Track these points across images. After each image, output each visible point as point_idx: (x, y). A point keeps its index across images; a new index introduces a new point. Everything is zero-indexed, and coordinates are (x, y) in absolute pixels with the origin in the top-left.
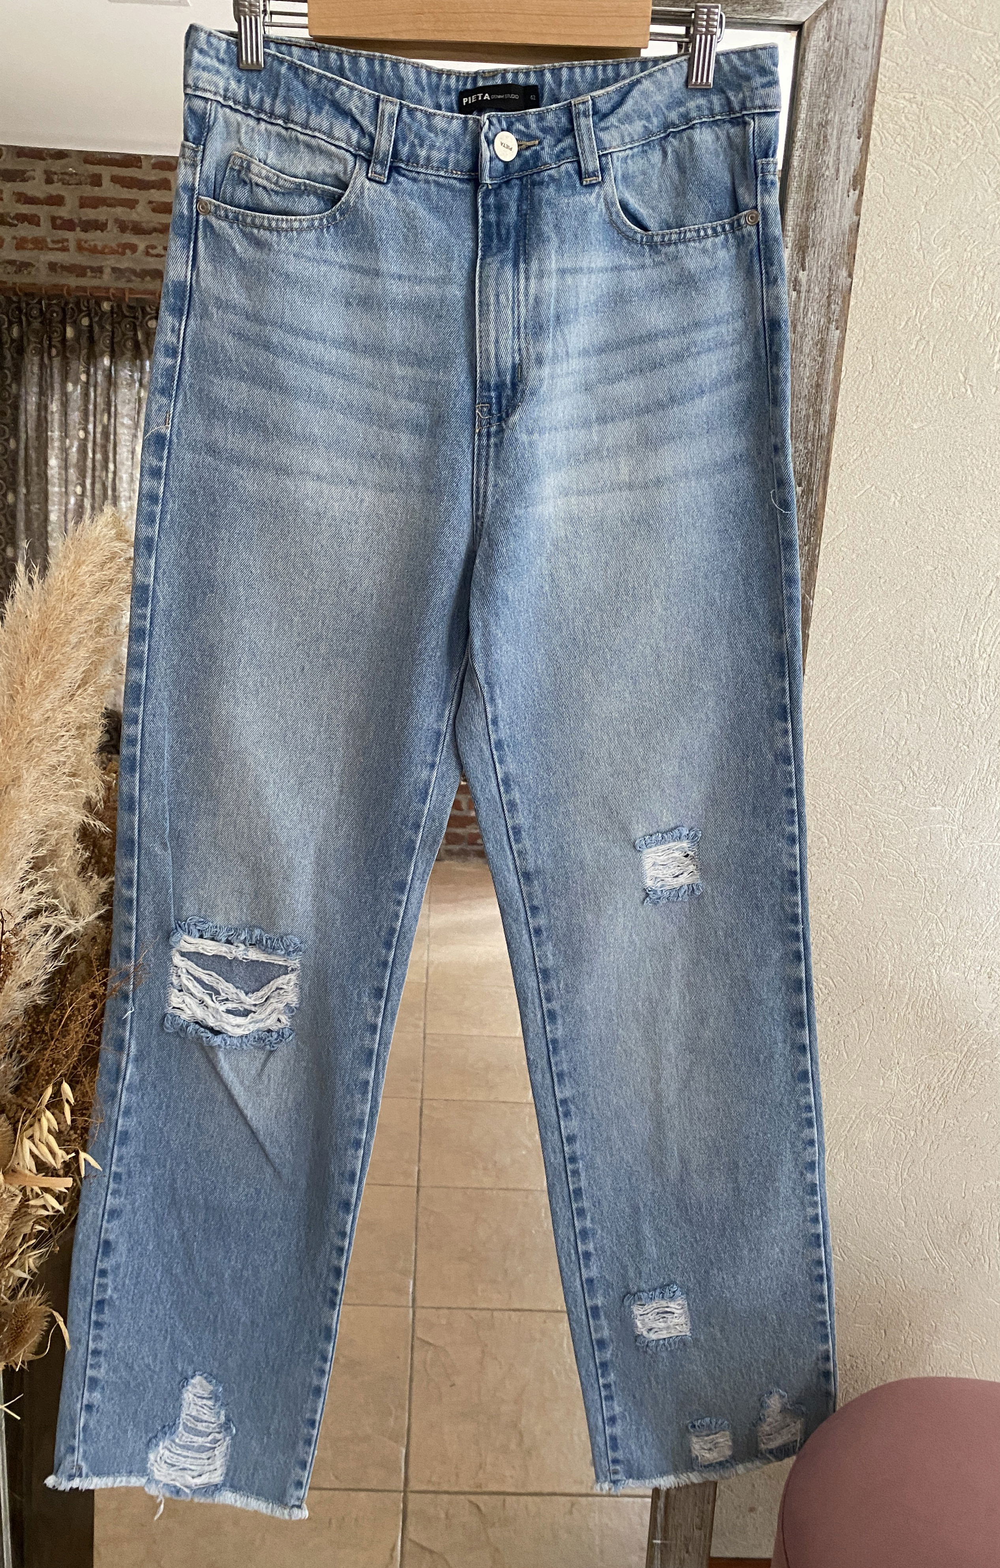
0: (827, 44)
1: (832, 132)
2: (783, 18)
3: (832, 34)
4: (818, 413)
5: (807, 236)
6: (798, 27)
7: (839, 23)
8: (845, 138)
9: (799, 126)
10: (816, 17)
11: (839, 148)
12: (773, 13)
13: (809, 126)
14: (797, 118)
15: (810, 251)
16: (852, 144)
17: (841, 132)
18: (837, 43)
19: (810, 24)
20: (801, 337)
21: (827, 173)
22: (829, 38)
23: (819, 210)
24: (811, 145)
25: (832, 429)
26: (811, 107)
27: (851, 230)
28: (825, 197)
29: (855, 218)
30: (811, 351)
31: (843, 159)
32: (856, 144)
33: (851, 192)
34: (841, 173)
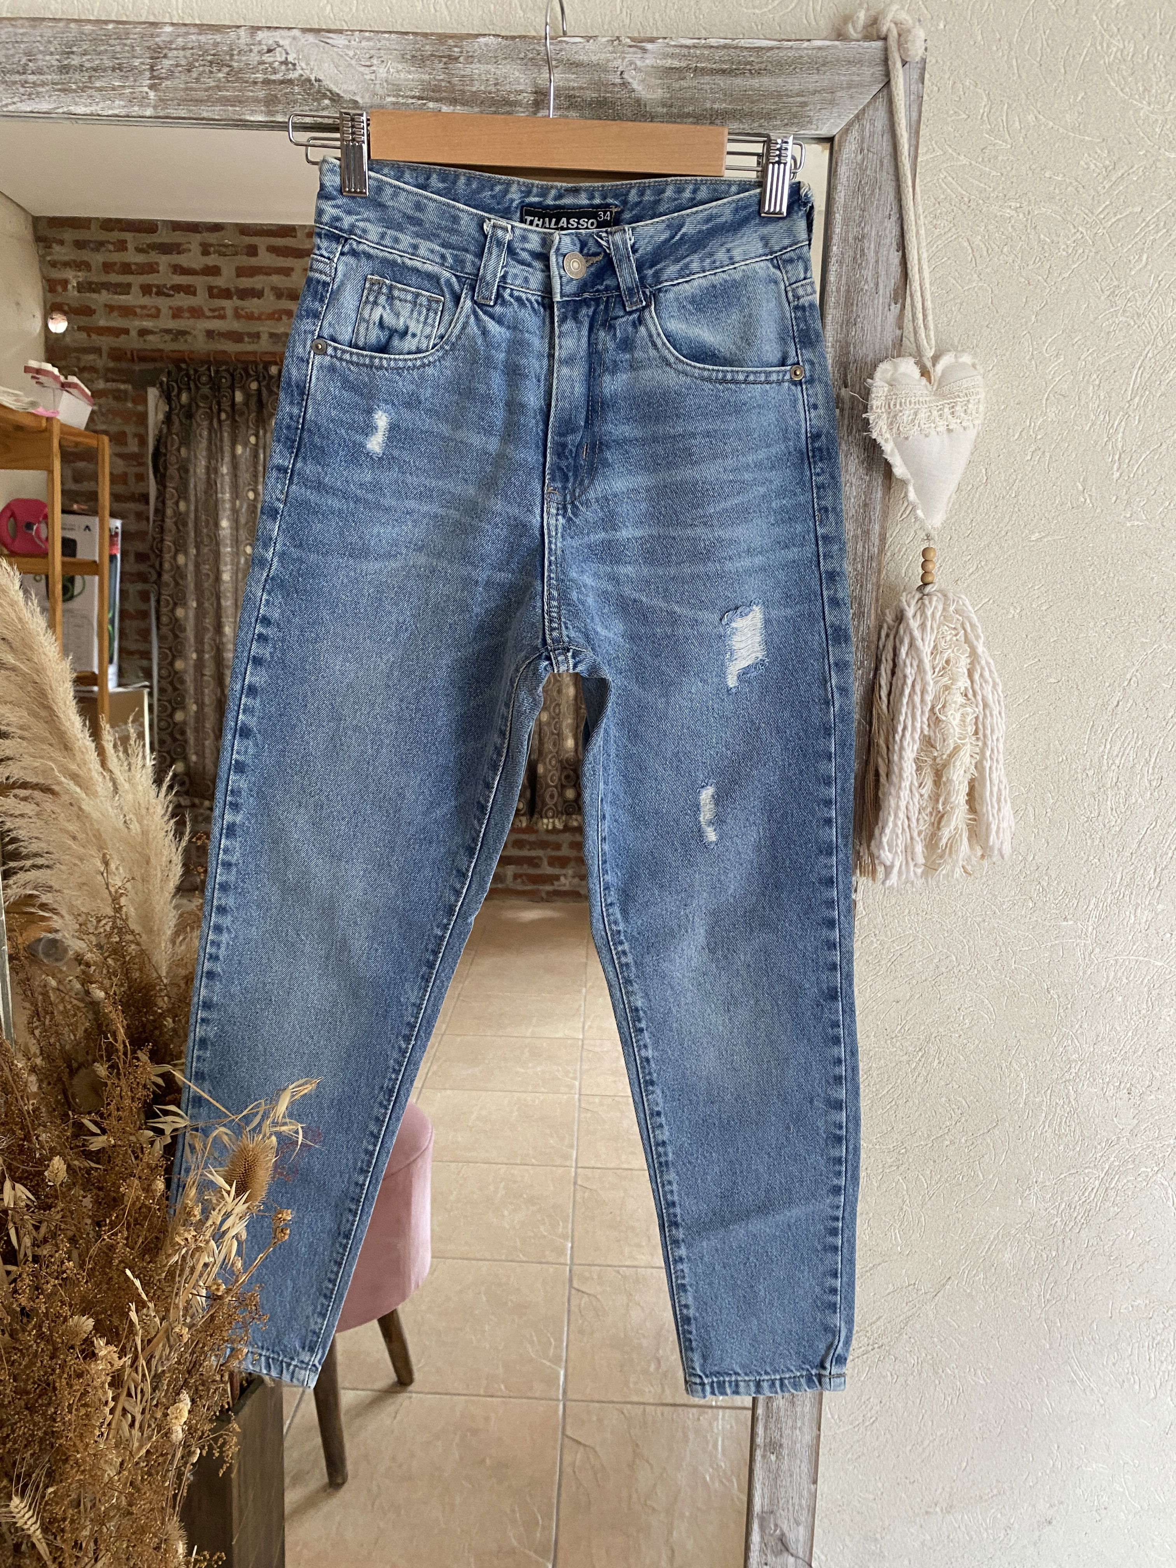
0: (860, 157)
1: (870, 247)
2: (813, 132)
3: (865, 146)
4: (867, 533)
5: (849, 353)
6: (830, 140)
7: (872, 134)
8: (884, 251)
9: (834, 241)
10: (847, 130)
11: (877, 262)
12: (802, 127)
13: (845, 240)
14: (833, 232)
15: (852, 367)
16: (891, 257)
17: (879, 245)
18: (870, 155)
19: (841, 137)
21: (866, 287)
22: (862, 150)
23: (859, 325)
24: (848, 259)
25: (882, 550)
26: (846, 222)
27: (894, 345)
28: (865, 312)
29: (898, 332)
30: (857, 470)
31: (882, 273)
32: (895, 257)
33: (893, 306)
34: (881, 286)
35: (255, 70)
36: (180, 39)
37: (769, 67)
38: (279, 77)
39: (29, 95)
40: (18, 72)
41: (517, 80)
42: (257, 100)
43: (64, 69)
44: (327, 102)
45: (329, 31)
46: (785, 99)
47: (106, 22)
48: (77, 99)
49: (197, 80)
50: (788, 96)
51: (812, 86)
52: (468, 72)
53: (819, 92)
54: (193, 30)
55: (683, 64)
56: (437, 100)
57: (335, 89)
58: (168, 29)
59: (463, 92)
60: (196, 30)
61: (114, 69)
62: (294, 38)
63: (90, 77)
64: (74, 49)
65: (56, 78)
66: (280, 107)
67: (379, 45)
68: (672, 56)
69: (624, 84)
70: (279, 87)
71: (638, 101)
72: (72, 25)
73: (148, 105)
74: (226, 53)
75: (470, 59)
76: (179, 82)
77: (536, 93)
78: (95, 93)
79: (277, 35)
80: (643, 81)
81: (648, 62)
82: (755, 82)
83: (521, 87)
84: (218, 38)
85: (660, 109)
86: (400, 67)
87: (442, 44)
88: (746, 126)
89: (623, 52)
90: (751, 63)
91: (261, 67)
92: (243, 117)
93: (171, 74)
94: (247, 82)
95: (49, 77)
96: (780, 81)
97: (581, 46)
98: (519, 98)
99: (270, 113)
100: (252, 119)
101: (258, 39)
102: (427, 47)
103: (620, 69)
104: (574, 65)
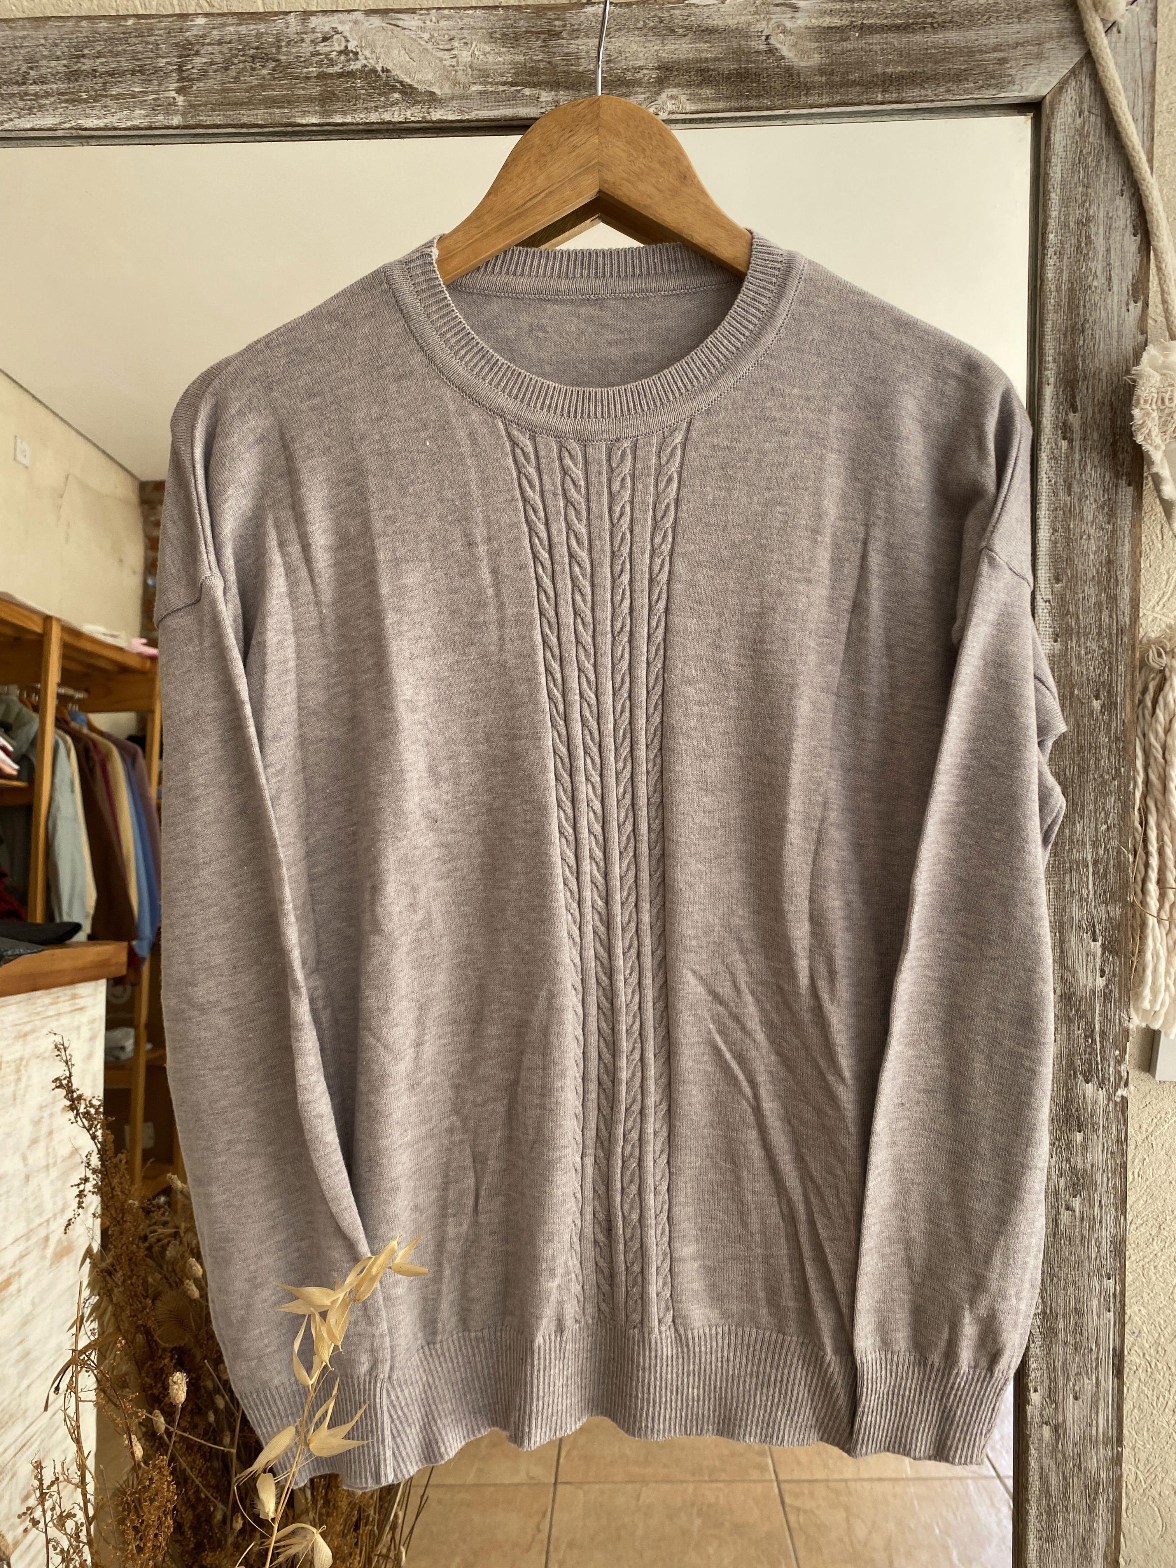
0: (1079, 121)
1: (1098, 232)
2: (1016, 94)
3: (1085, 107)
4: (1113, 599)
6: (1036, 105)
8: (1116, 236)
10: (1061, 87)
11: (1108, 250)
12: (1001, 87)
13: (1065, 225)
14: (1046, 217)
15: (1082, 386)
16: (1126, 243)
17: (1109, 229)
19: (1053, 98)
20: (1080, 500)
21: (1095, 283)
23: (1089, 332)
24: (1069, 250)
26: (1065, 202)
27: (1136, 354)
28: (1095, 315)
29: (1140, 338)
30: (1095, 517)
31: (1116, 264)
32: (1132, 244)
33: (1132, 305)
34: (1115, 281)
35: (307, 63)
36: (215, 32)
37: (957, 18)
38: (337, 69)
39: (30, 109)
40: (17, 83)
41: (635, 54)
42: (311, 99)
43: (72, 76)
44: (397, 95)
45: (400, 11)
46: (978, 56)
47: (126, 17)
48: (88, 111)
49: (237, 79)
50: (981, 52)
51: (1012, 39)
52: (573, 48)
53: (1022, 45)
54: (230, 20)
55: (846, 22)
56: (534, 85)
57: (408, 80)
58: (201, 21)
59: (567, 73)
60: (235, 21)
61: (133, 73)
62: (356, 22)
63: (105, 84)
64: (86, 51)
65: (63, 86)
66: (339, 105)
67: (461, 25)
68: (831, 13)
69: (772, 51)
70: (337, 82)
71: (789, 72)
72: (84, 23)
73: (176, 113)
74: (271, 45)
75: (575, 33)
76: (213, 83)
77: (659, 68)
78: (110, 103)
79: (333, 21)
80: (795, 45)
81: (799, 22)
82: (939, 38)
83: (641, 63)
84: (262, 27)
85: (817, 79)
86: (487, 48)
87: (540, 17)
88: (929, 92)
89: (768, 13)
90: (931, 15)
91: (315, 59)
92: (293, 120)
93: (204, 74)
94: (297, 78)
95: (54, 86)
96: (971, 35)
97: (715, 8)
98: (638, 76)
99: (325, 113)
100: (304, 121)
101: (311, 26)
102: (522, 23)
103: (765, 33)
104: (707, 32)
